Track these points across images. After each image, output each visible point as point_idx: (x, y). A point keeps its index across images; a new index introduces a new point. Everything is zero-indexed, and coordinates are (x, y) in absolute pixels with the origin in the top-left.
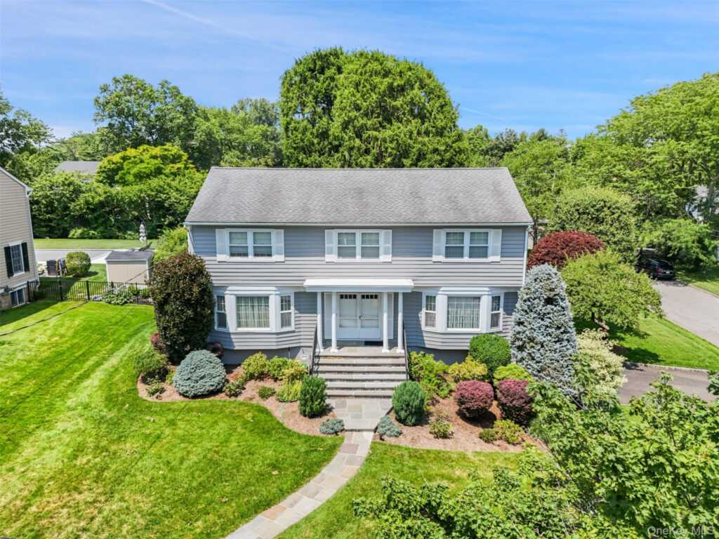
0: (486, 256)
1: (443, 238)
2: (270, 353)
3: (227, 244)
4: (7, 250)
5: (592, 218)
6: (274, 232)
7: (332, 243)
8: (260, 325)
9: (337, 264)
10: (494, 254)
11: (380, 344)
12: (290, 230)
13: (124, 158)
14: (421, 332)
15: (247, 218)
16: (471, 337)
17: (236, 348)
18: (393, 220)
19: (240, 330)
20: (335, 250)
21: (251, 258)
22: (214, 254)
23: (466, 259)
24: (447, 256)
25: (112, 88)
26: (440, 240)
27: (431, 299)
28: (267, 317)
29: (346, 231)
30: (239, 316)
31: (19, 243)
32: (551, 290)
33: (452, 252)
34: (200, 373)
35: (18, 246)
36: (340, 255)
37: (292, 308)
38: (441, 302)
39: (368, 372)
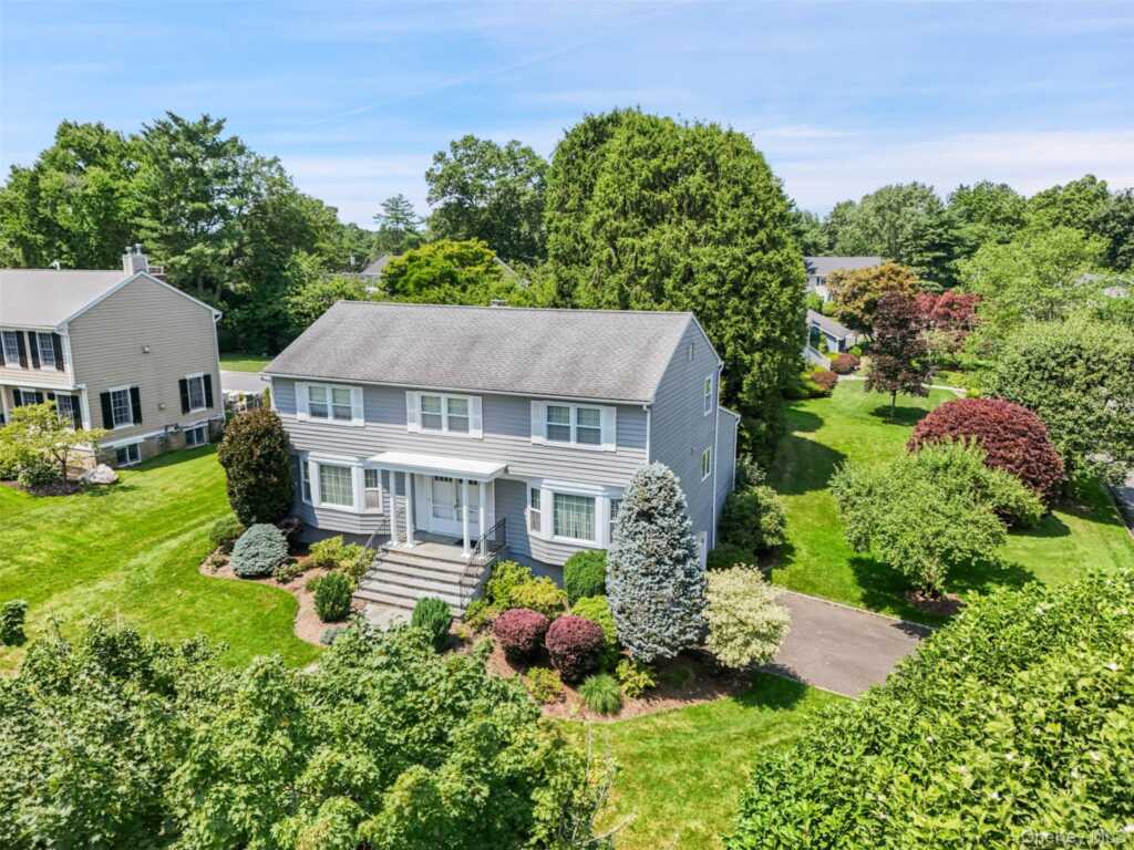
0: (598, 442)
1: (544, 413)
2: (349, 537)
3: (307, 401)
4: (183, 383)
5: (1051, 377)
6: (352, 389)
7: (413, 407)
8: (344, 503)
9: (421, 435)
10: (607, 441)
11: (460, 543)
12: (371, 389)
13: (411, 259)
14: (527, 536)
15: (324, 373)
16: (576, 550)
17: (320, 527)
18: (480, 384)
19: (324, 505)
20: (419, 418)
21: (330, 420)
22: (294, 411)
23: (573, 444)
24: (550, 437)
25: (449, 155)
26: (538, 416)
27: (535, 493)
28: (350, 493)
29: (429, 396)
30: (323, 488)
31: (201, 374)
32: (648, 500)
33: (556, 432)
34: (253, 550)
35: (199, 379)
36: (425, 425)
37: (380, 485)
38: (546, 499)
39: (431, 579)
